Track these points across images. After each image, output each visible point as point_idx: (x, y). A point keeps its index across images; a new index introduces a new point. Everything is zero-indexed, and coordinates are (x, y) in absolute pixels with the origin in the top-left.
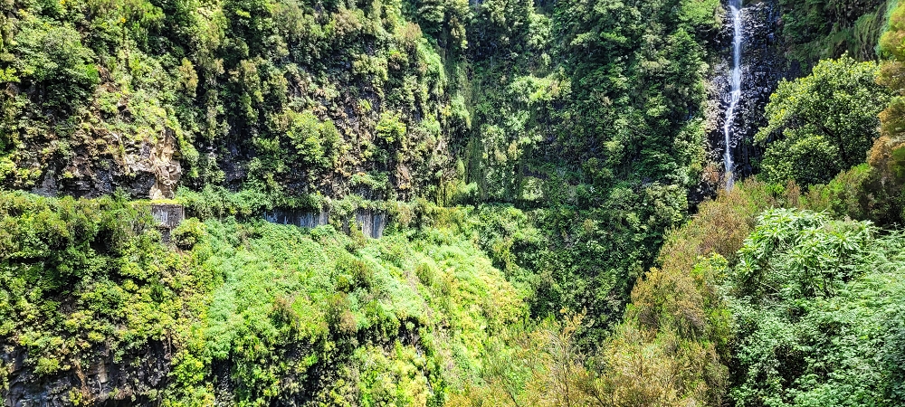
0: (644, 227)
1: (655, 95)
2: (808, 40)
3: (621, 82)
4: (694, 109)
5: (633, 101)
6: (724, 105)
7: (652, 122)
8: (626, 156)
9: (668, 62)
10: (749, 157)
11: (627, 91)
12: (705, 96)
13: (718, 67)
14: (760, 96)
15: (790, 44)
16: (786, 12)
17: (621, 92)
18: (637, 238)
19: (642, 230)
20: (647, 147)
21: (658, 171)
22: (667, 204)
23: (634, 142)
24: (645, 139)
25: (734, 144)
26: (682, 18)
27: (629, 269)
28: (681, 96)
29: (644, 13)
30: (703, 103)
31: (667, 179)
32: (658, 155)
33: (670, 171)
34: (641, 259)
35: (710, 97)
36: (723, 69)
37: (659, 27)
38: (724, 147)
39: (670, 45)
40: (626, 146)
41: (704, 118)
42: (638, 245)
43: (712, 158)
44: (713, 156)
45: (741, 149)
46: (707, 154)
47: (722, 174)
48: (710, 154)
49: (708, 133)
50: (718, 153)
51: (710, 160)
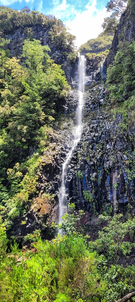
2: (127, 98)
6: (66, 149)
10: (82, 190)
13: (66, 124)
15: (114, 104)
25: (69, 178)
28: (21, 133)
38: (60, 183)
41: (42, 154)
43: (45, 189)
44: (47, 188)
45: (75, 183)
46: (39, 185)
47: (54, 206)
48: (43, 185)
49: (42, 166)
50: (53, 185)
51: (42, 191)
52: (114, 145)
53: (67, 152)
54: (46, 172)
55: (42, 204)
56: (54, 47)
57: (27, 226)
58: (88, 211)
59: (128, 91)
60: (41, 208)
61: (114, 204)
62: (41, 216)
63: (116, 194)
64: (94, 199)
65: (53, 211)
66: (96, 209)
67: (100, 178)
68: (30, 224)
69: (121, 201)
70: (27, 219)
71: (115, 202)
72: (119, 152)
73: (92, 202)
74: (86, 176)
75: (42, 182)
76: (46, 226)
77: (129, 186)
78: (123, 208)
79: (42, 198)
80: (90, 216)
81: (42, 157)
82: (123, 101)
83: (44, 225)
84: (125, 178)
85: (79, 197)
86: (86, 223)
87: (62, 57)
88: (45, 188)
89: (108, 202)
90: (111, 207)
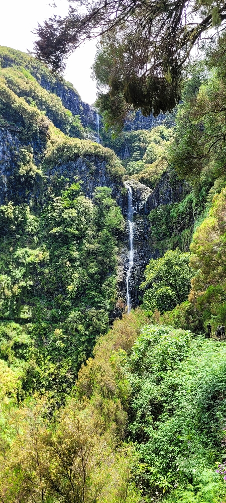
0: (87, 333)
1: (93, 262)
2: (162, 239)
3: (76, 254)
4: (112, 270)
5: (82, 264)
6: (126, 269)
7: (91, 276)
8: (78, 294)
9: (99, 245)
10: (137, 295)
11: (78, 259)
12: (117, 264)
13: (123, 250)
14: (142, 265)
15: (155, 241)
16: (153, 225)
17: (75, 260)
18: (83, 339)
19: (86, 334)
20: (89, 289)
21: (94, 302)
22: (99, 320)
23: (82, 286)
24: (88, 285)
25: (131, 289)
26: (106, 224)
27: (79, 356)
28: (105, 263)
29: (87, 220)
30: (116, 267)
31: (98, 306)
32: (94, 293)
33: (100, 302)
34: (85, 351)
35: (119, 264)
36: (125, 250)
37: (95, 228)
38: (126, 290)
39: (100, 237)
40: (78, 289)
41: (117, 275)
42: (84, 342)
45: (134, 291)
47: (125, 304)
48: (120, 293)
49: (118, 282)
50: (123, 293)
51: (120, 297)
53: (127, 271)
60: (120, 305)
62: (121, 309)
79: (120, 300)
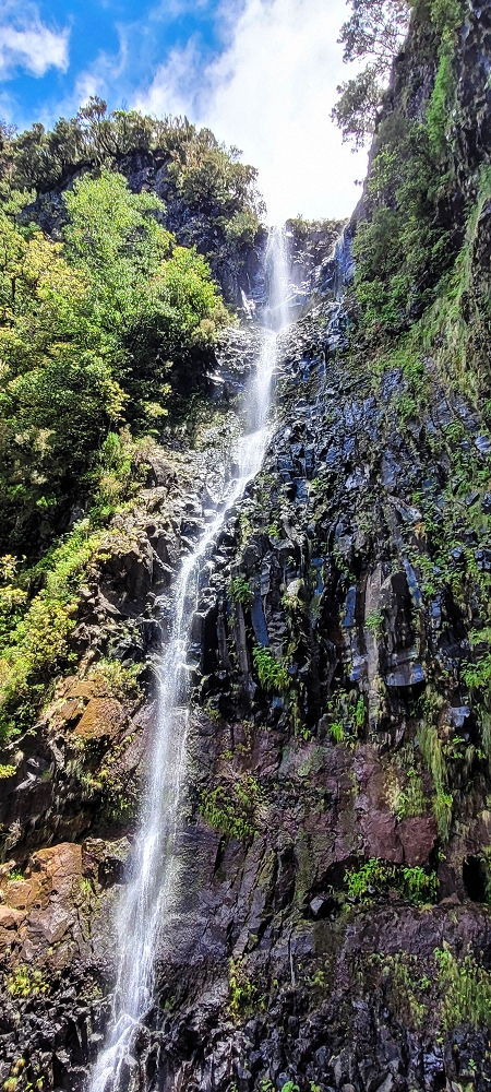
2: (419, 311)
15: (377, 343)
25: (204, 607)
41: (105, 523)
43: (103, 647)
44: (112, 640)
45: (225, 621)
46: (81, 630)
47: (137, 709)
48: (98, 632)
49: (99, 562)
50: (136, 631)
51: (91, 654)
52: (373, 474)
53: (208, 519)
54: (115, 586)
55: (86, 702)
56: (184, 206)
57: (22, 786)
58: (273, 724)
59: (421, 289)
60: (80, 716)
61: (372, 692)
62: (79, 745)
63: (376, 652)
64: (295, 677)
65: (132, 727)
66: (301, 715)
67: (320, 595)
68: (32, 777)
69: (395, 680)
70: (20, 755)
71: (375, 684)
72: (391, 499)
73: (287, 690)
74: (266, 590)
75: (93, 620)
76: (100, 785)
77: (425, 616)
78: (408, 707)
79: (91, 677)
80: (280, 744)
81: (105, 534)
82: (407, 328)
83: (88, 780)
84: (411, 590)
85: (240, 673)
86: (259, 769)
87: (210, 233)
88: (105, 642)
89: (350, 685)
90: (360, 703)
